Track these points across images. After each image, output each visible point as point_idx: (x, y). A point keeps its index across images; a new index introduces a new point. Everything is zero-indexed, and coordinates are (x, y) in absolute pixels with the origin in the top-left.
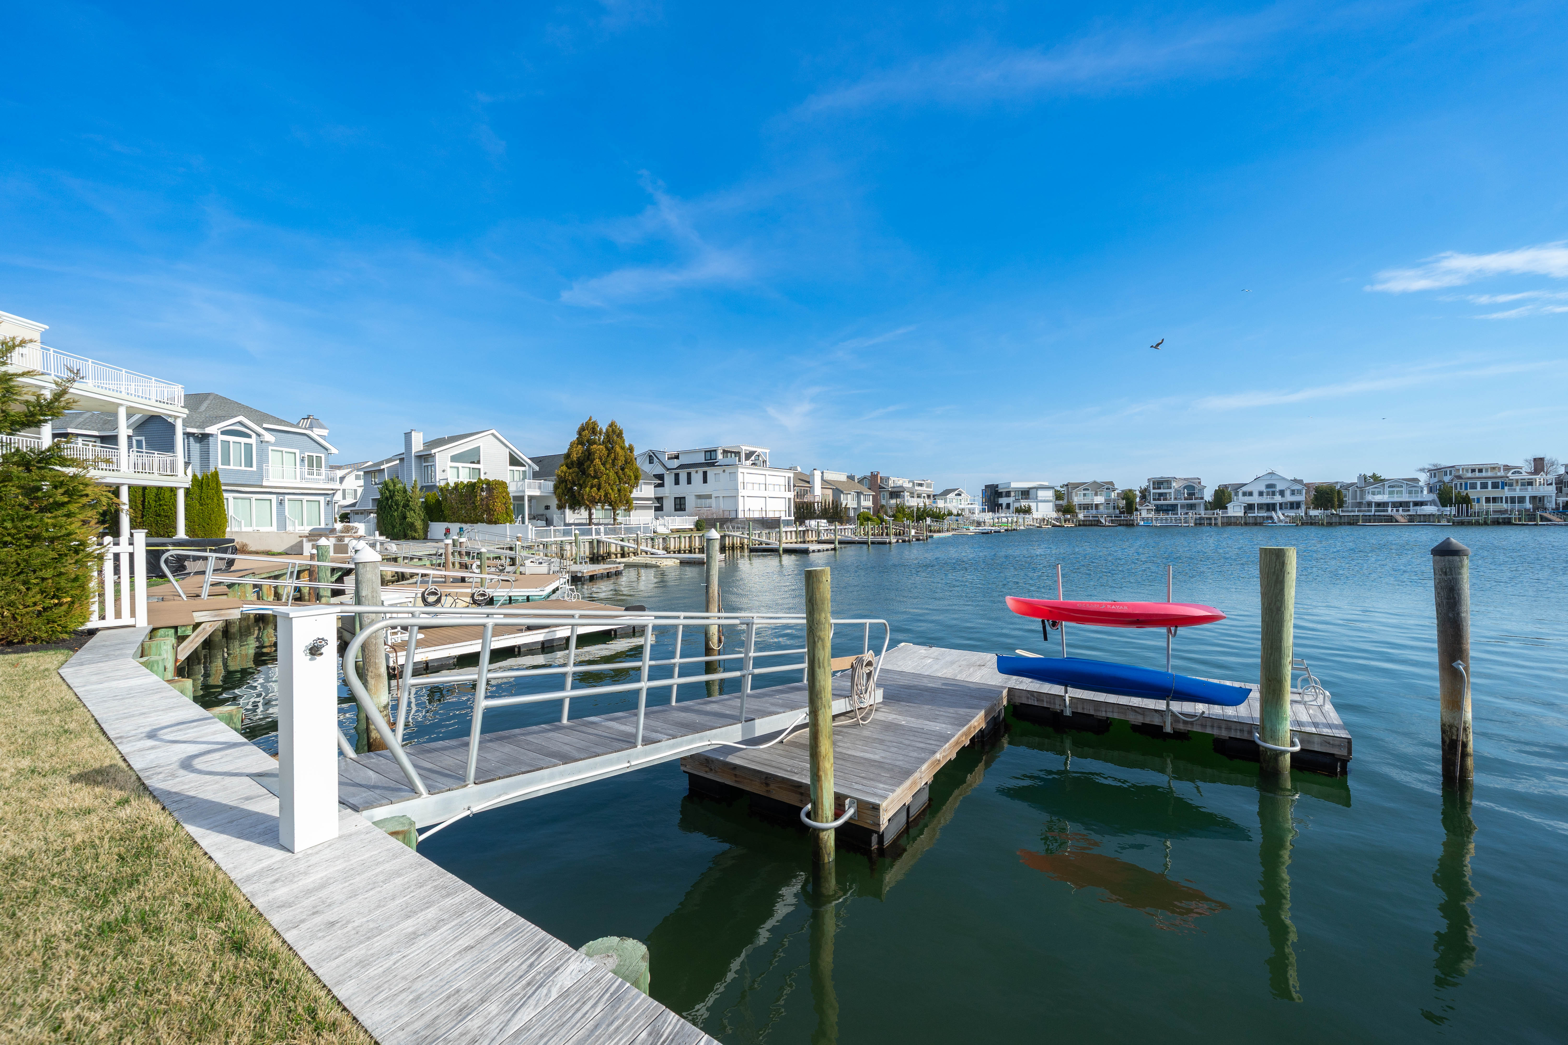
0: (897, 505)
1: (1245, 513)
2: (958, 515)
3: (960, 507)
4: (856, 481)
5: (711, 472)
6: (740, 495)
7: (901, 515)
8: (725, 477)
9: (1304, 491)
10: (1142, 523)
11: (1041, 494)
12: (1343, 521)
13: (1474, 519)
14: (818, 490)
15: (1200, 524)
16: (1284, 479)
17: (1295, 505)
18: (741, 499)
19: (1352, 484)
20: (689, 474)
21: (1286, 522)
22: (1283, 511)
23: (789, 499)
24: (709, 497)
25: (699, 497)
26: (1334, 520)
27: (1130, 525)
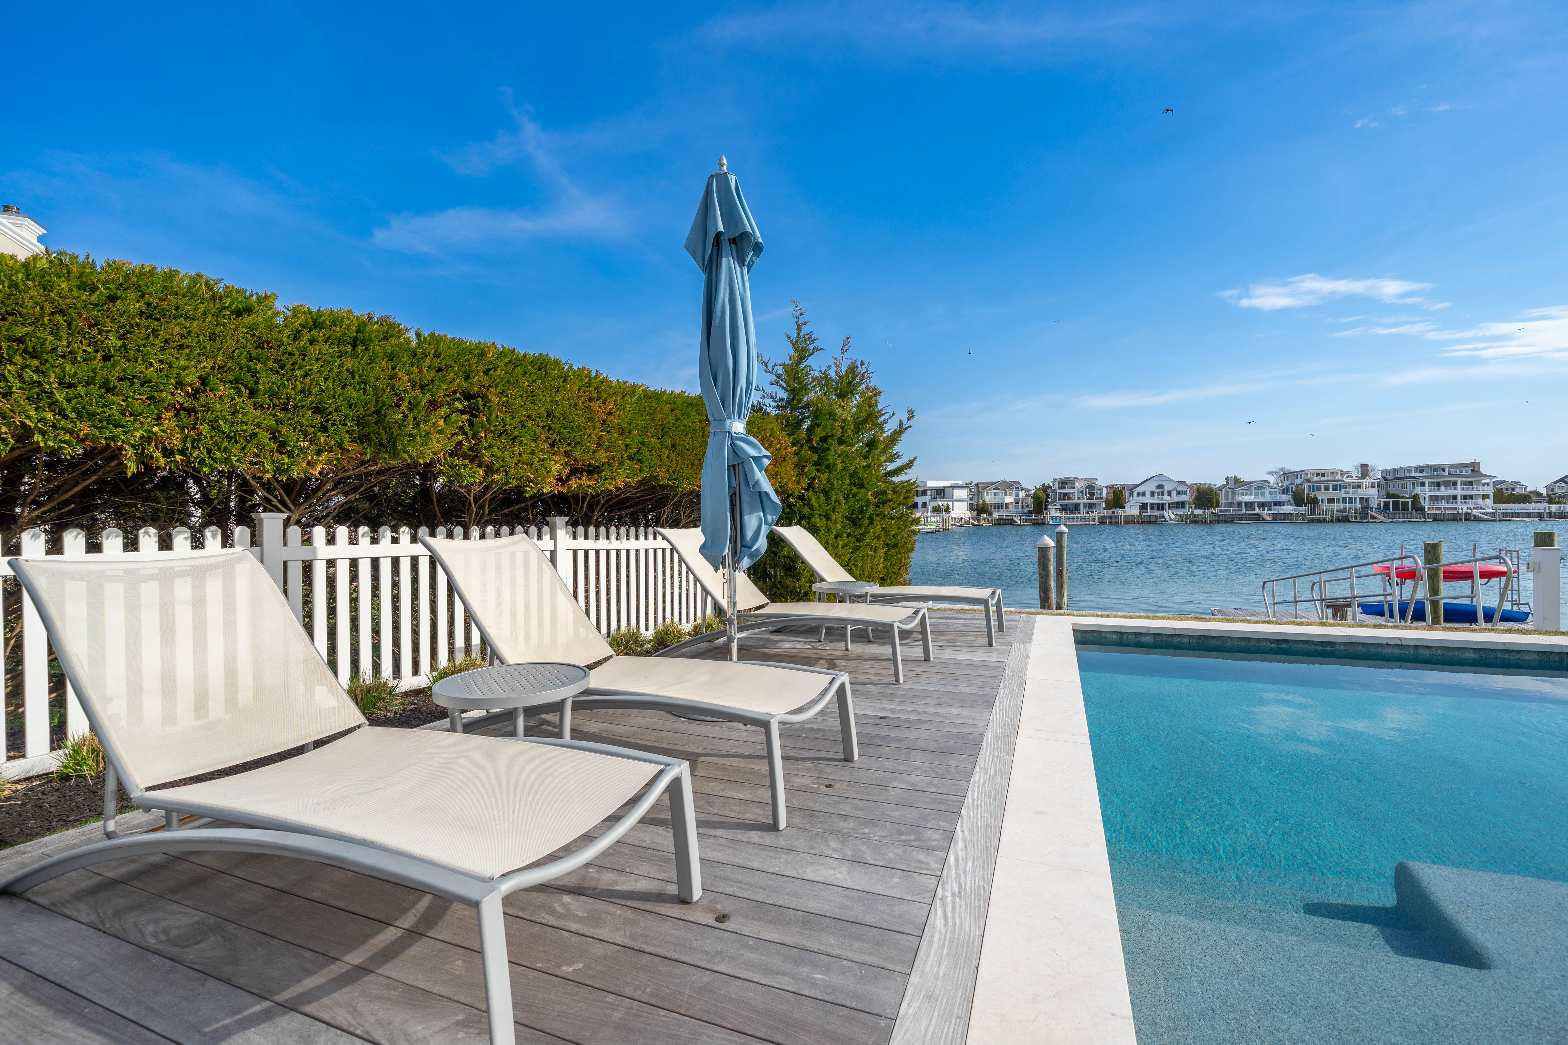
1: (1140, 512)
9: (1188, 492)
11: (957, 493)
12: (1220, 519)
13: (1322, 517)
15: (1103, 523)
16: (1172, 480)
17: (1181, 505)
19: (1223, 486)
21: (1176, 521)
22: (1173, 511)
26: (1214, 518)
27: (1041, 524)
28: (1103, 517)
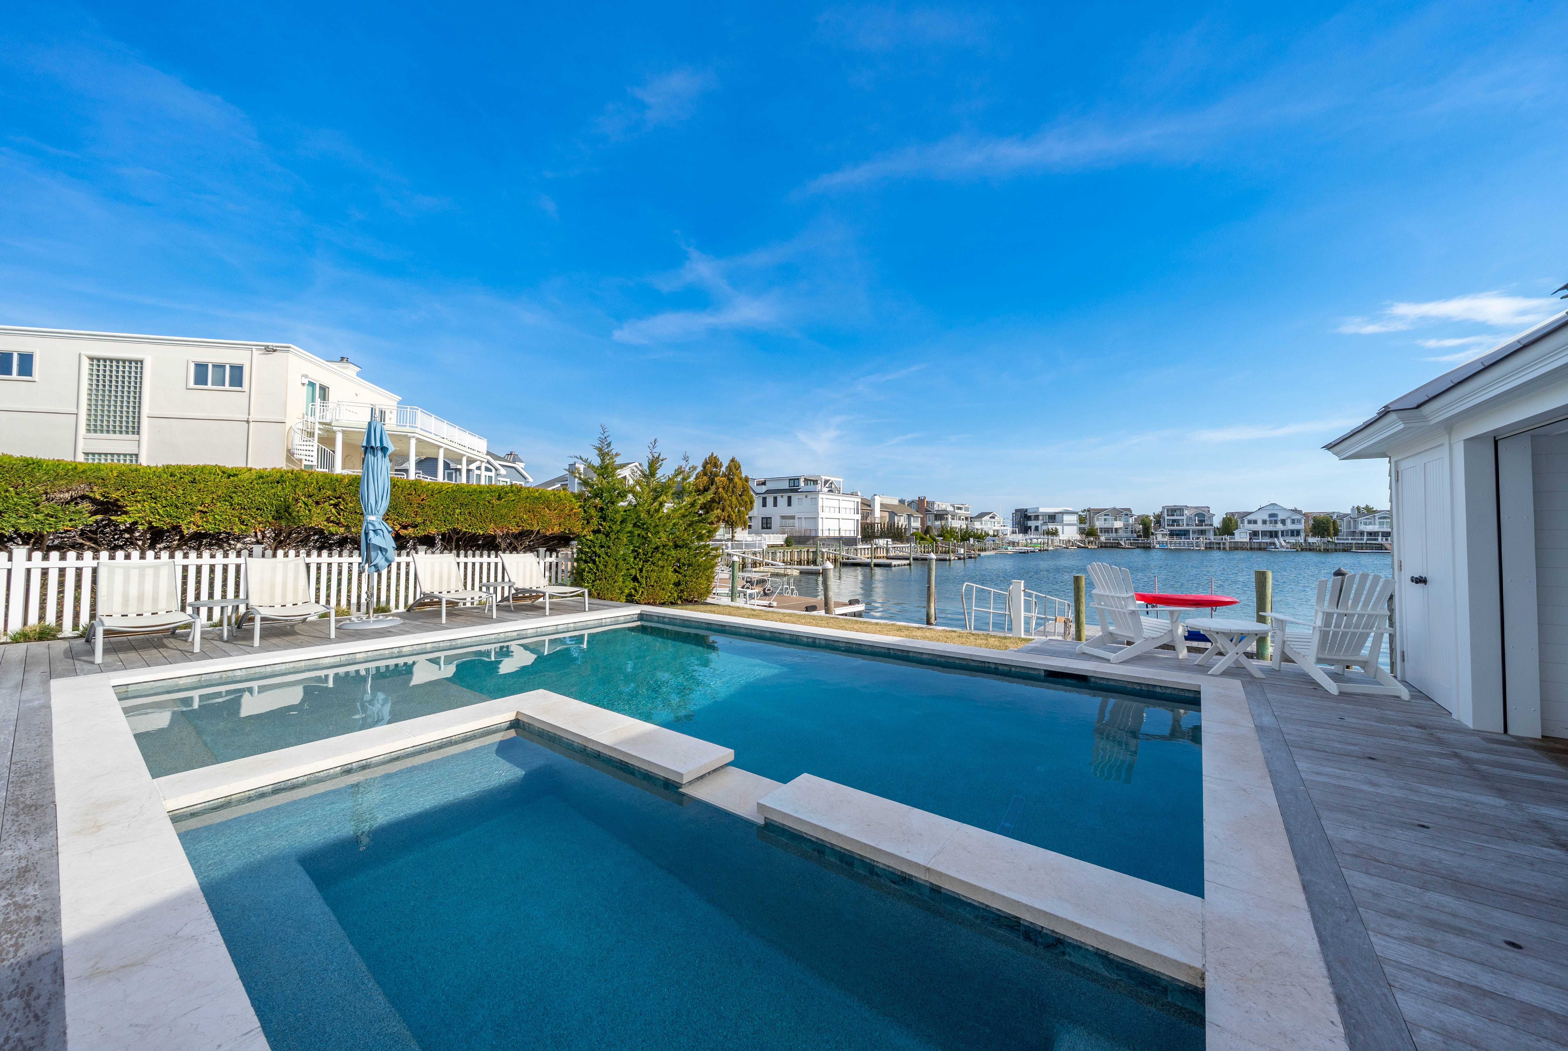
0: (942, 527)
1: (1250, 539)
2: (994, 536)
3: (994, 528)
4: (906, 504)
5: (795, 497)
6: (820, 516)
7: (949, 536)
8: (806, 502)
9: (1303, 520)
10: (1158, 546)
11: (1067, 518)
12: (1338, 547)
14: (877, 513)
15: (1210, 548)
16: (1285, 509)
17: (1295, 533)
18: (820, 520)
19: (1346, 515)
20: (775, 498)
21: (1287, 548)
22: (1285, 538)
23: (858, 520)
24: (793, 517)
25: (783, 517)
26: (1330, 547)
27: (1147, 548)
28: (1210, 543)
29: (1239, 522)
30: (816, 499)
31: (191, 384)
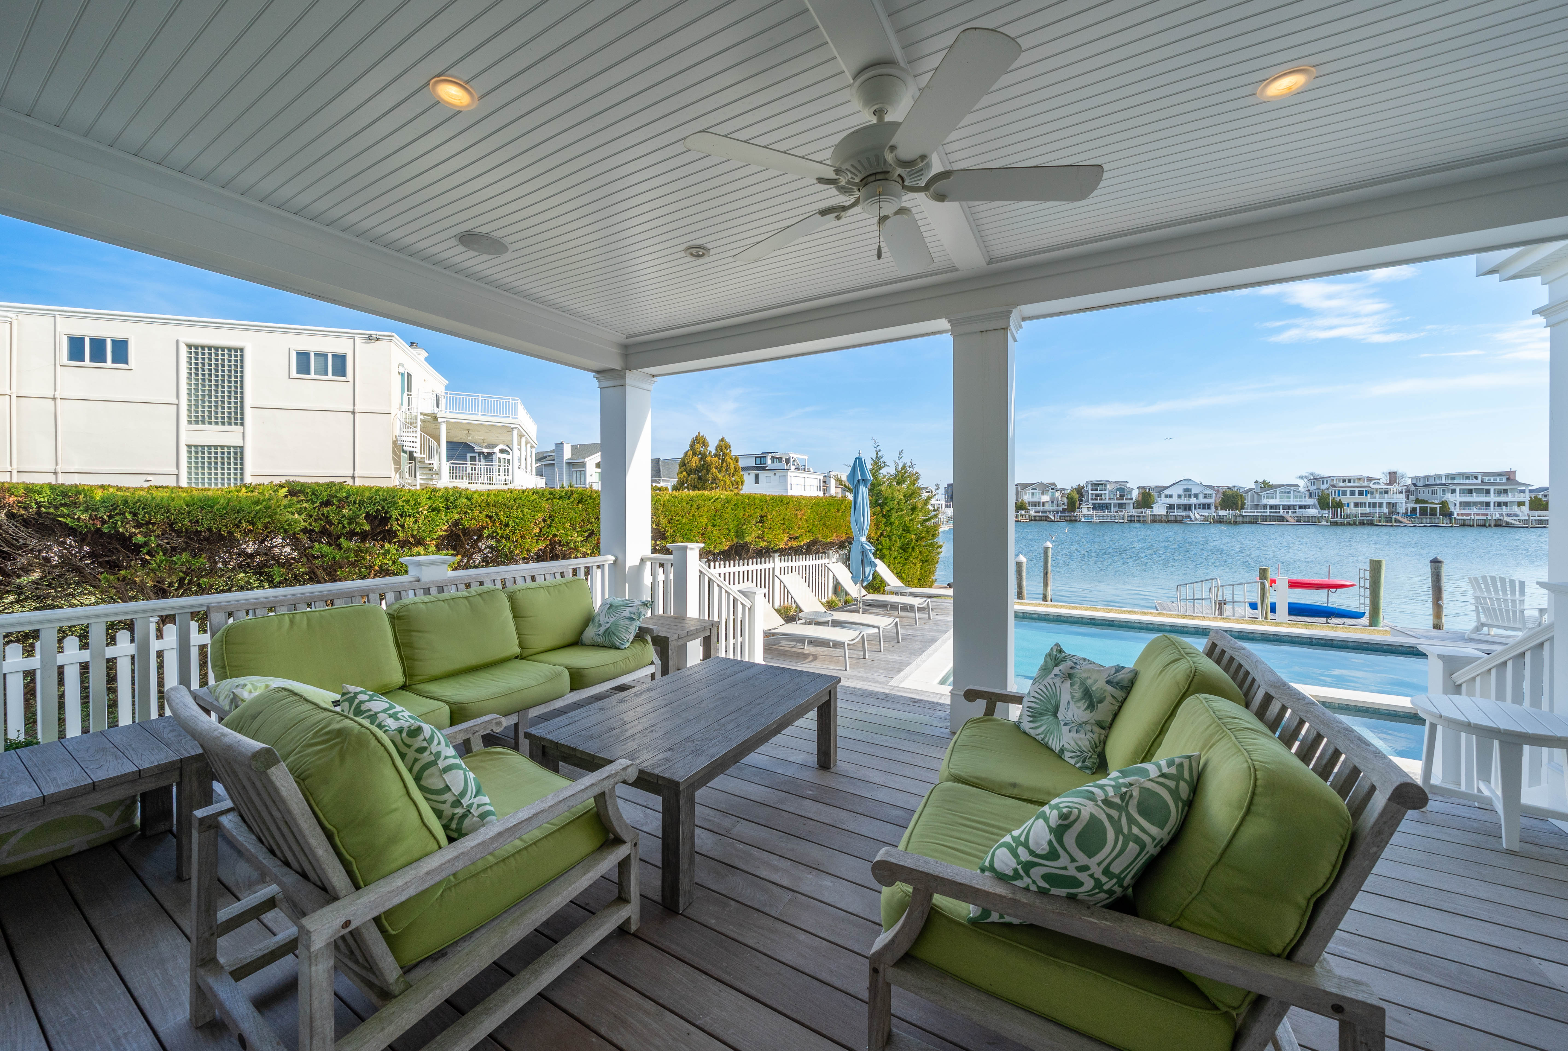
5: (762, 475)
8: (775, 477)
9: (1214, 495)
12: (1245, 520)
13: (1346, 521)
14: (833, 489)
15: (1131, 521)
19: (1250, 490)
21: (1201, 521)
26: (1239, 519)
27: (1073, 521)
28: (1131, 516)
29: (1156, 496)
30: (785, 477)
31: (294, 374)
